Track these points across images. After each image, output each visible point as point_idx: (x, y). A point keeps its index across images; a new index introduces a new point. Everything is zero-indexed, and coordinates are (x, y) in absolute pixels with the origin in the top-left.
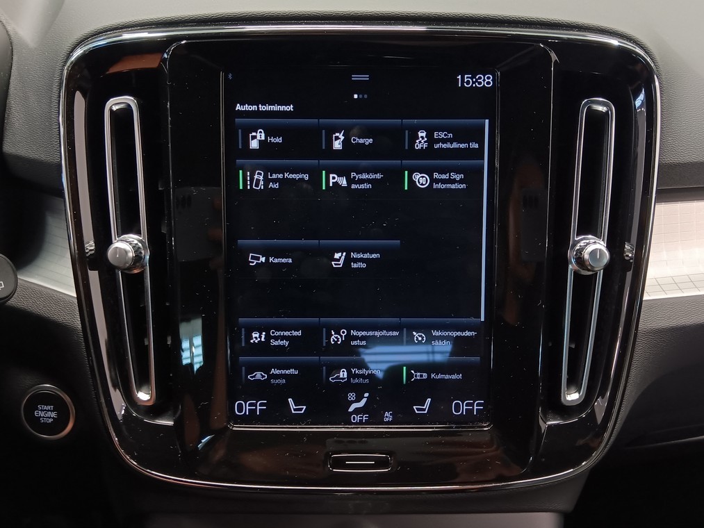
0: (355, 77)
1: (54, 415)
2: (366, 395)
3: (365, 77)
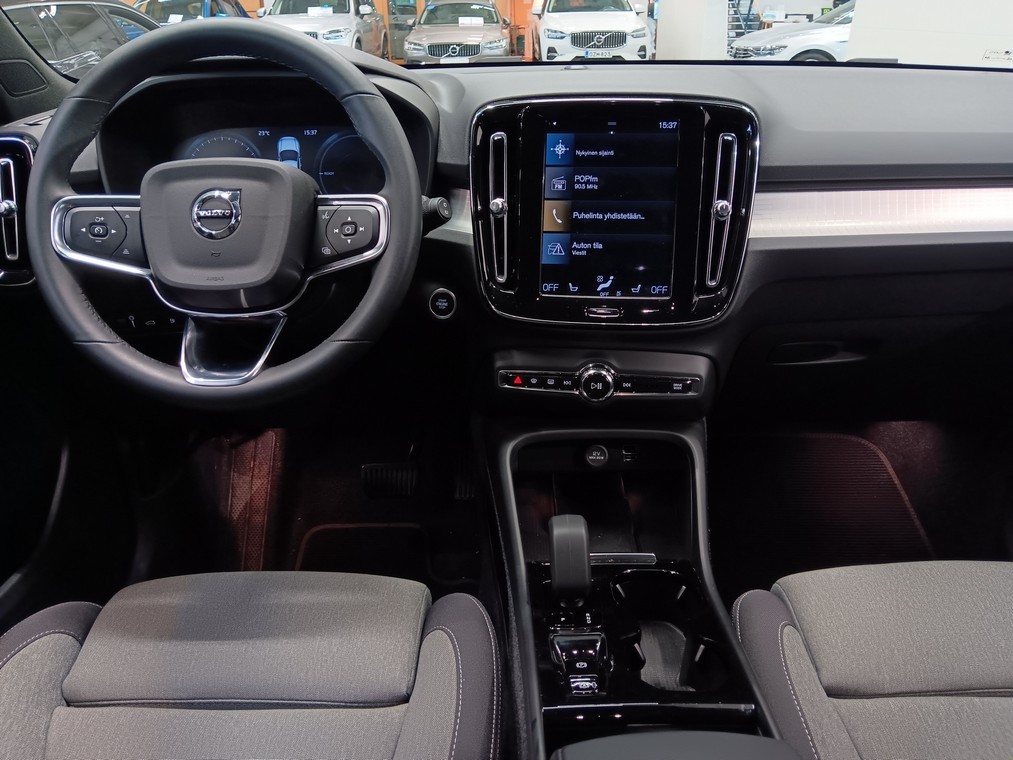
0: (610, 124)
1: (446, 304)
2: (612, 278)
3: (614, 124)
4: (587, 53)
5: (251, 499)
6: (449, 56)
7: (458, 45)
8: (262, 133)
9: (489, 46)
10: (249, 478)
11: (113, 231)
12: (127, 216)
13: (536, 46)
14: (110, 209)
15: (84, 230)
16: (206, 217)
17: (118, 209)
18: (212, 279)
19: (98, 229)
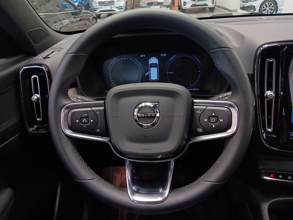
4: (196, 3)
5: (122, 182)
6: (154, 6)
7: (156, 2)
8: (142, 56)
9: (165, 2)
10: (121, 175)
11: (92, 121)
12: (98, 112)
13: (180, 2)
14: (89, 109)
15: (77, 121)
16: (141, 117)
17: (93, 109)
18: (145, 149)
19: (84, 120)
